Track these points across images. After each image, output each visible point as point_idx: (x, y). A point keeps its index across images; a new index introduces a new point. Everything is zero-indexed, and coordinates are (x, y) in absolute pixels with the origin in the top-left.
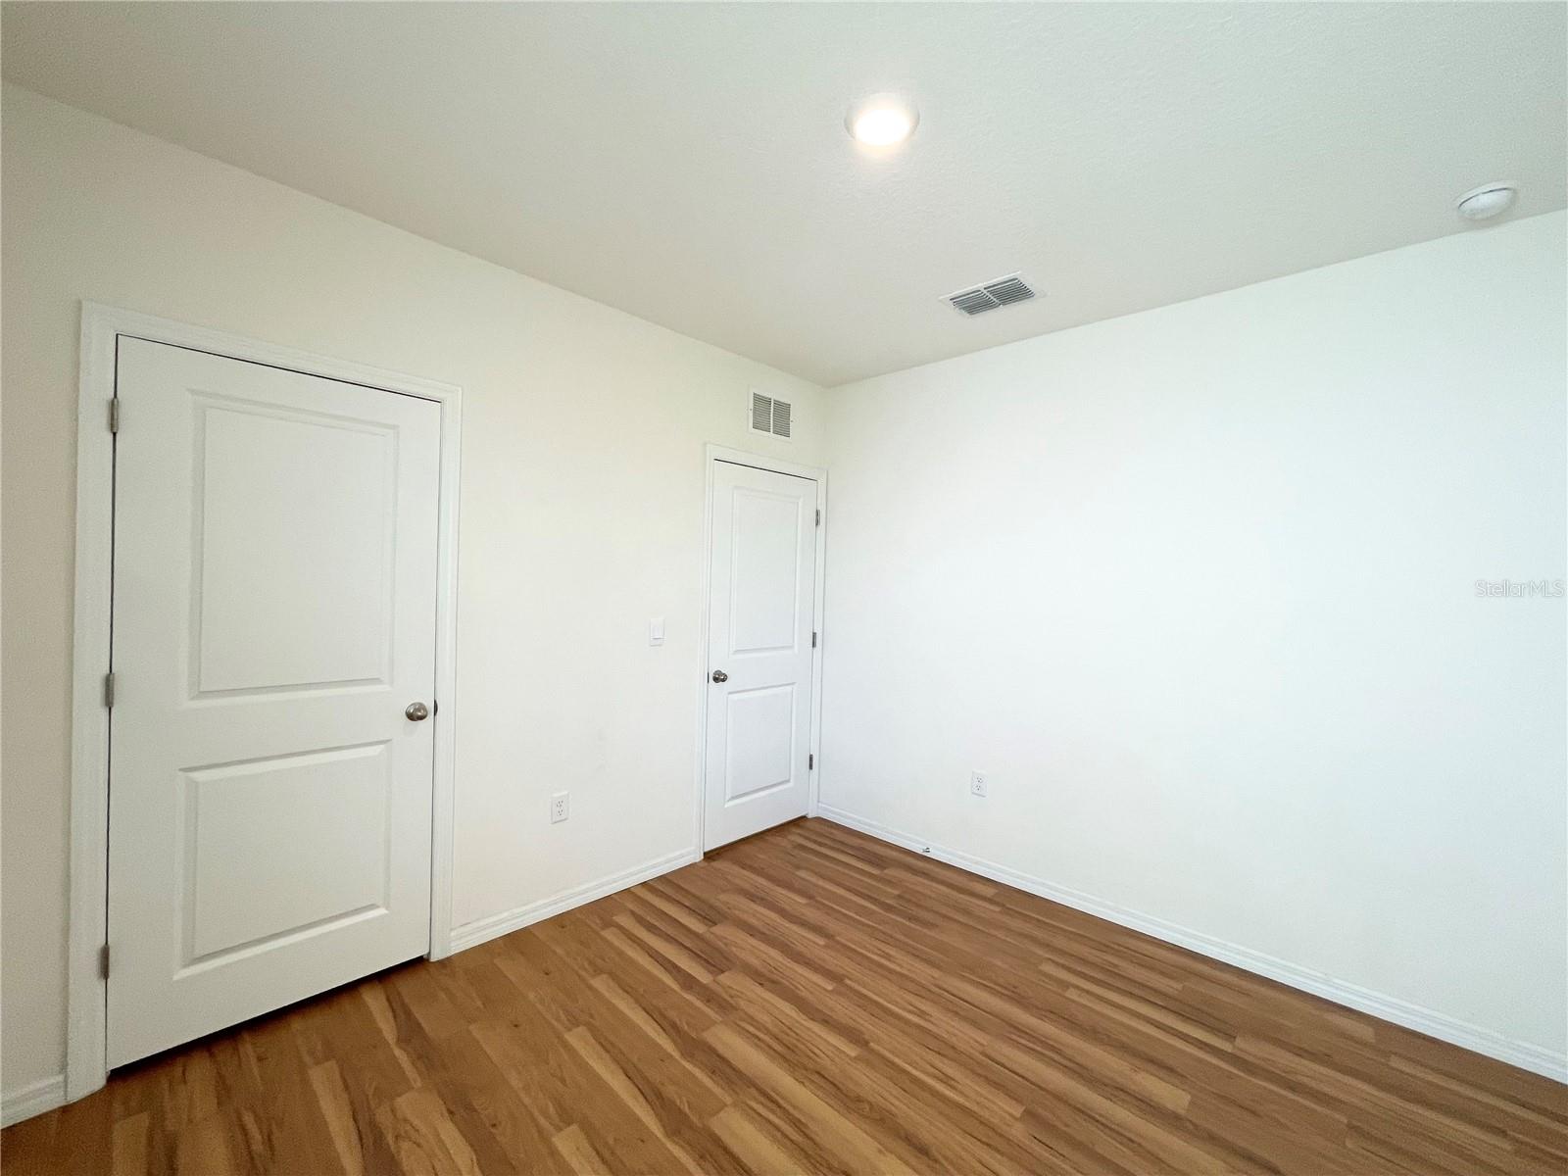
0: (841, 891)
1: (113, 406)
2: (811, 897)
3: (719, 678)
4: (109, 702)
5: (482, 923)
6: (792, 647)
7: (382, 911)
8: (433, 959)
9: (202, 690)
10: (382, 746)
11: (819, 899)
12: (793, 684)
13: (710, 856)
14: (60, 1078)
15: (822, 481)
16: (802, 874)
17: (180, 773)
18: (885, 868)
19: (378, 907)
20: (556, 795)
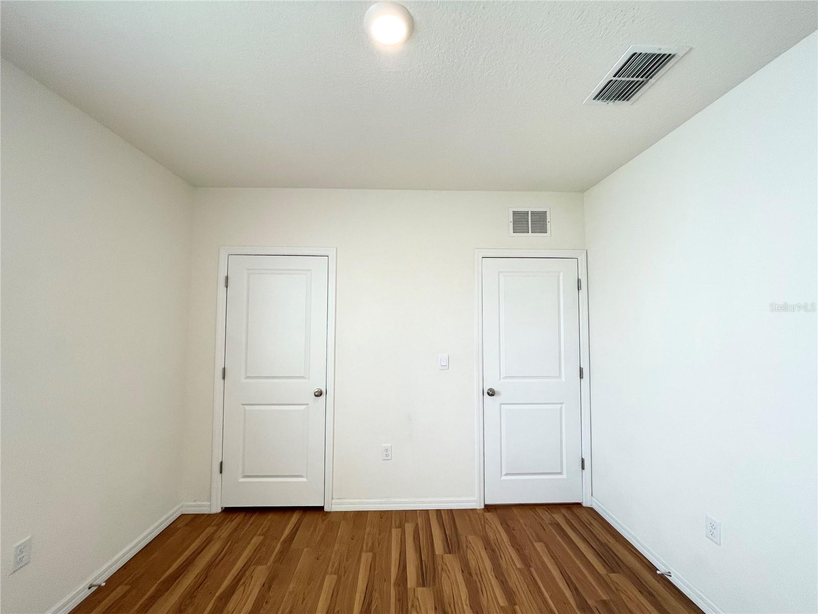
0: (555, 573)
1: (227, 278)
2: (528, 566)
3: (492, 393)
4: (224, 378)
5: (346, 501)
6: (560, 377)
7: (304, 480)
8: (326, 509)
9: (248, 375)
10: (305, 406)
11: (532, 569)
12: (563, 403)
13: (488, 508)
14: (209, 503)
15: (582, 259)
16: (539, 546)
17: (242, 406)
18: (614, 572)
19: (303, 477)
20: (384, 445)
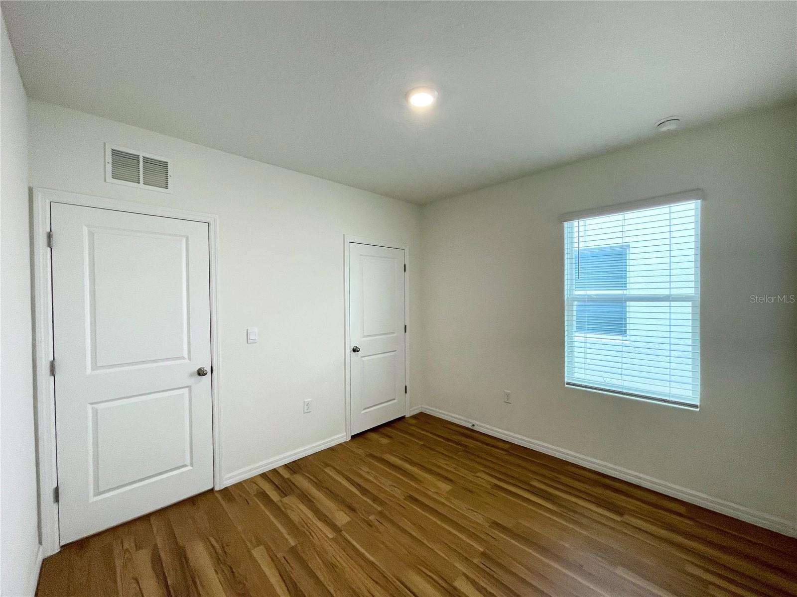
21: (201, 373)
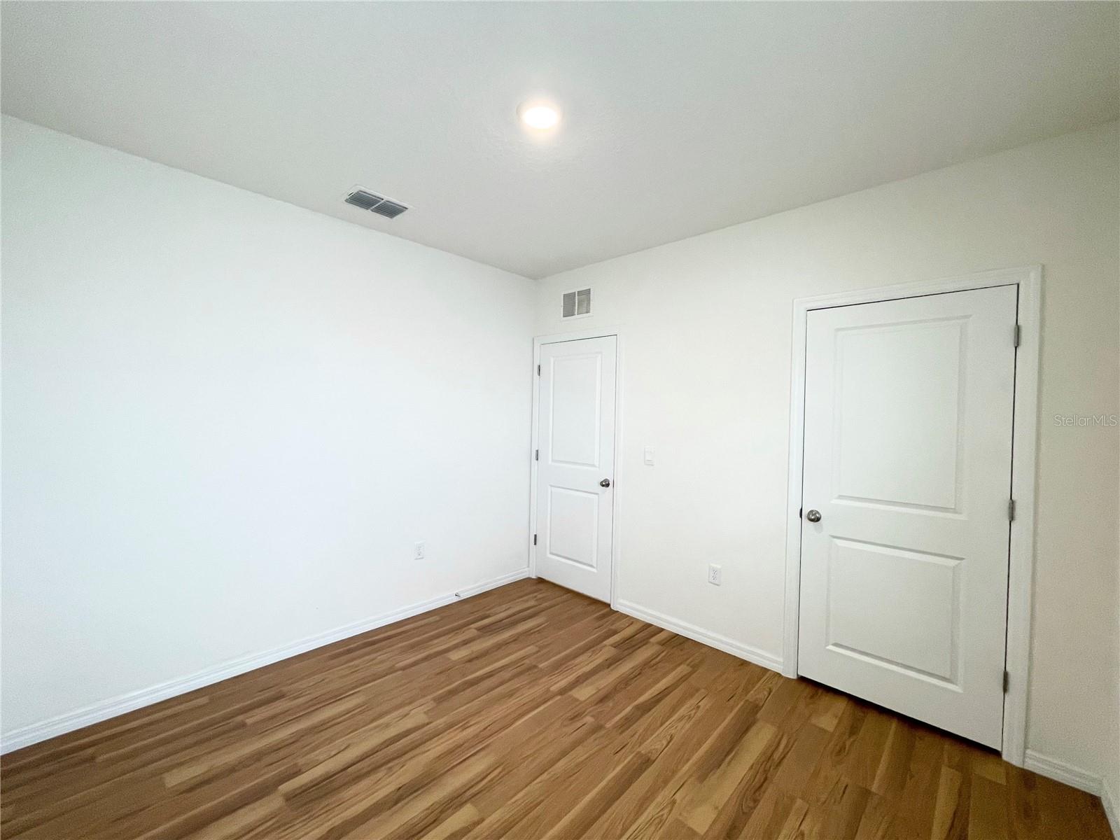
21: (605, 484)
